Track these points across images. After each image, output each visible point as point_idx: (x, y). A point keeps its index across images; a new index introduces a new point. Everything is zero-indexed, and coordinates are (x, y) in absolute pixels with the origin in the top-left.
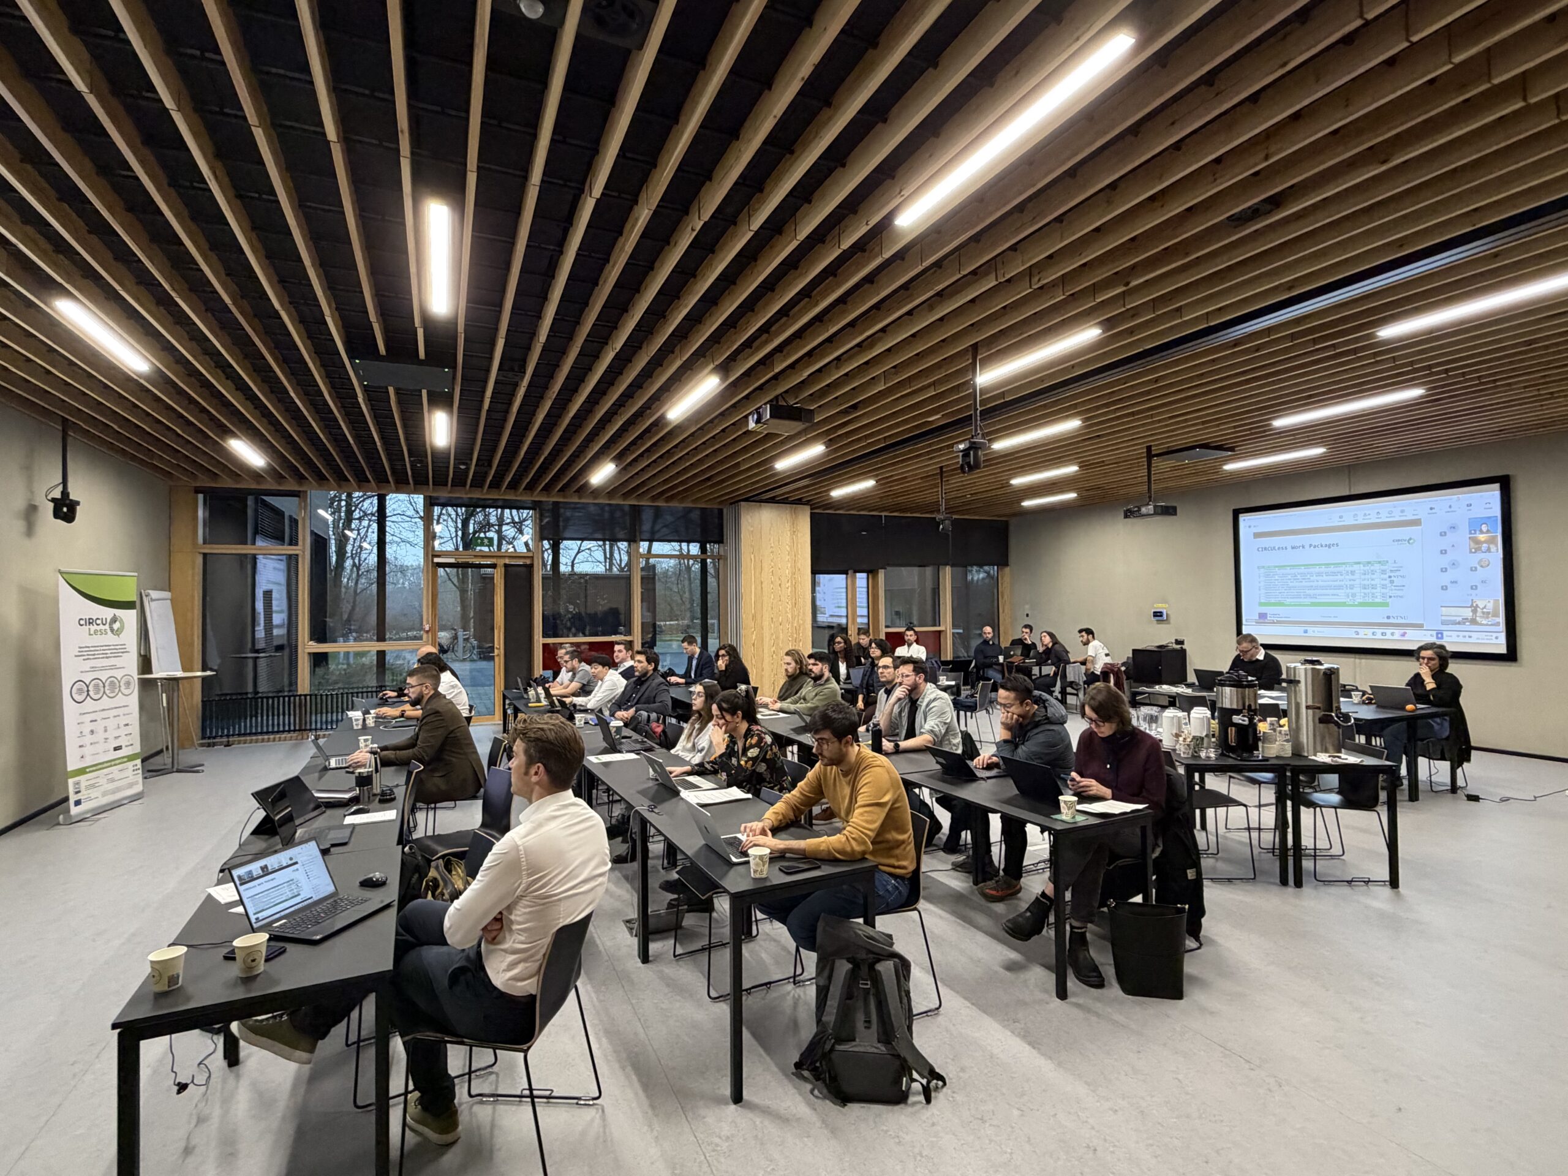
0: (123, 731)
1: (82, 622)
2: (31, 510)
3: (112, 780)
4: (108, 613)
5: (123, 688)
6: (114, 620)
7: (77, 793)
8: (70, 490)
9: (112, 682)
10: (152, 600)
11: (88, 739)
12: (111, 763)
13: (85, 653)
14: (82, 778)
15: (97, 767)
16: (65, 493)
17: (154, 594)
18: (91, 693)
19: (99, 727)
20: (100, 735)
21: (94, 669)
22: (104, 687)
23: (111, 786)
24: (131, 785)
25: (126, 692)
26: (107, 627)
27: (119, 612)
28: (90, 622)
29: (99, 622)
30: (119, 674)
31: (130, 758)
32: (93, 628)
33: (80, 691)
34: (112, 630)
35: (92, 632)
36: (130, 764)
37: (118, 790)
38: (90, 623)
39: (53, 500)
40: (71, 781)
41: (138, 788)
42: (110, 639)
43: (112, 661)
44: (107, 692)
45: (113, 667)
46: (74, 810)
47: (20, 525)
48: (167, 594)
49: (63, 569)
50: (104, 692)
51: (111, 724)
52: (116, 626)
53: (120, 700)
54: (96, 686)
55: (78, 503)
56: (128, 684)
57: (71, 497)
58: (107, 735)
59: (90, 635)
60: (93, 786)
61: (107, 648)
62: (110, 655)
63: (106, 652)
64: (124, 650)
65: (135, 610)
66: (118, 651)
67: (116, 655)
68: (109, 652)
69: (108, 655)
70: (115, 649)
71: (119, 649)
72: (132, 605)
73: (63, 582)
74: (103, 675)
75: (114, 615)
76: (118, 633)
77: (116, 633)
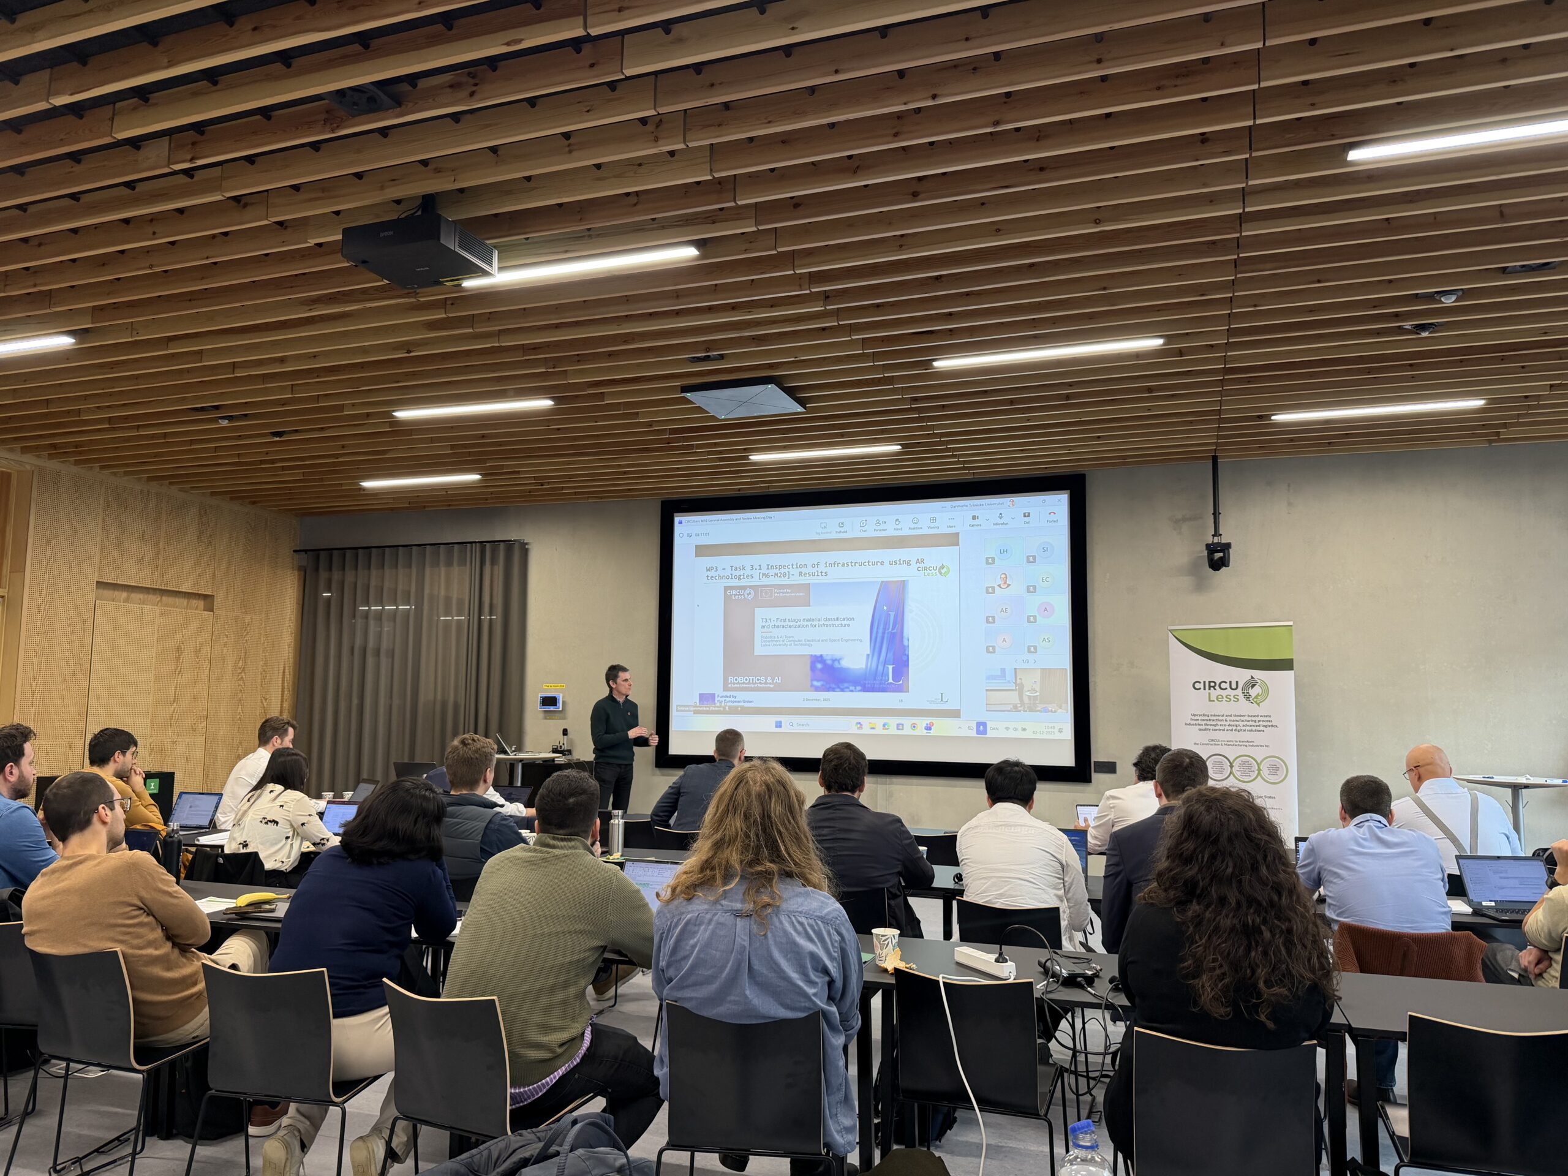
1: (1197, 686)
4: (1242, 675)
5: (1265, 772)
6: (1252, 683)
9: (1244, 763)
16: (1217, 534)
21: (1213, 742)
25: (1272, 778)
26: (1239, 692)
27: (1258, 674)
28: (1212, 685)
29: (1223, 686)
30: (1259, 754)
32: (1213, 692)
34: (1246, 696)
35: (1214, 697)
38: (1210, 687)
42: (1244, 707)
45: (1248, 744)
49: (1173, 627)
50: (1231, 773)
52: (1253, 692)
56: (1274, 769)
59: (1210, 700)
61: (1238, 718)
62: (1243, 728)
63: (1236, 723)
64: (1270, 724)
65: (1293, 671)
66: (1257, 724)
67: (1254, 728)
68: (1241, 724)
69: (1238, 728)
70: (1252, 721)
71: (1259, 721)
72: (1286, 665)
73: (1173, 641)
74: (1231, 752)
75: (1252, 678)
76: (1257, 701)
77: (1255, 700)
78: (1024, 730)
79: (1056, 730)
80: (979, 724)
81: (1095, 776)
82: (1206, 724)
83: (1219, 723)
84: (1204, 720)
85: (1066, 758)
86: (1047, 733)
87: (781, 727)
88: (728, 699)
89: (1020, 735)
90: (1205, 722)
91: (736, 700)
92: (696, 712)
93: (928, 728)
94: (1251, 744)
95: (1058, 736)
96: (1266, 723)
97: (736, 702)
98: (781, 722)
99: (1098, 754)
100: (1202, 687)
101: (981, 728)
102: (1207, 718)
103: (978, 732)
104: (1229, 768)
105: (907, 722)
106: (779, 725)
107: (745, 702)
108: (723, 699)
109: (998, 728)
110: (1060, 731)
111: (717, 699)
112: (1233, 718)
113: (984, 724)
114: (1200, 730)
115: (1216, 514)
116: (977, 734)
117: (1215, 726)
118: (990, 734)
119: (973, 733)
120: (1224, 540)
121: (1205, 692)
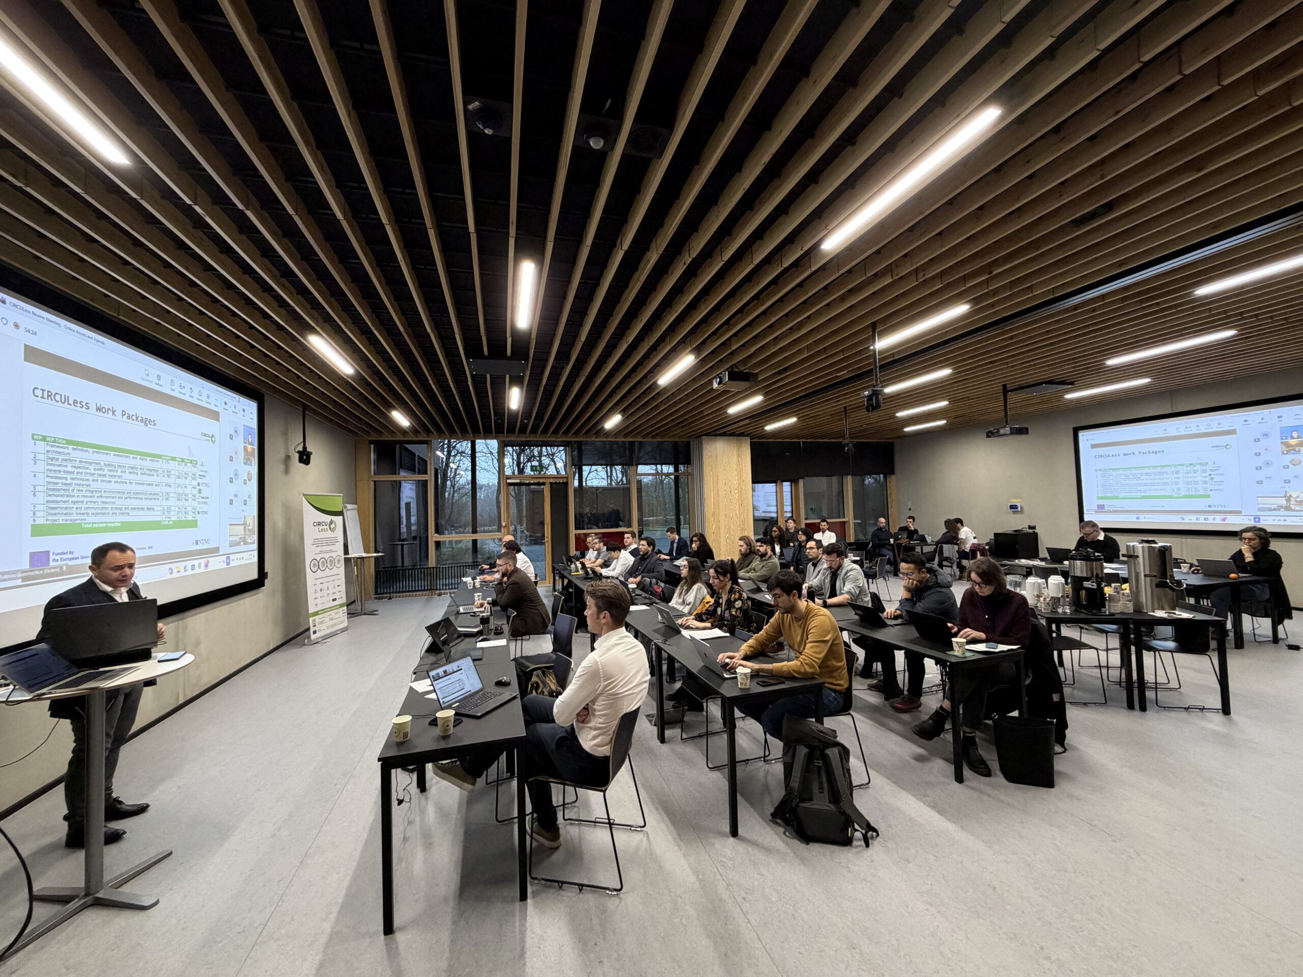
0: (337, 589)
2: (288, 458)
3: (332, 619)
5: (336, 563)
6: (331, 522)
7: (315, 626)
8: (307, 446)
9: (331, 560)
10: (348, 510)
11: (319, 594)
12: (331, 609)
13: (317, 543)
14: (317, 617)
15: (324, 611)
16: (305, 448)
17: (349, 506)
18: (321, 566)
19: (324, 586)
20: (325, 592)
22: (327, 563)
23: (331, 623)
24: (342, 622)
25: (338, 566)
26: (328, 527)
27: (334, 518)
28: (319, 524)
29: (324, 524)
30: (334, 555)
31: (341, 606)
32: (321, 527)
33: (315, 565)
34: (330, 529)
35: (320, 530)
36: (341, 609)
37: (335, 625)
39: (299, 452)
40: (311, 619)
41: (345, 624)
42: (329, 534)
43: (331, 548)
44: (329, 566)
45: (331, 551)
46: (313, 637)
47: (282, 467)
48: (355, 506)
49: (305, 493)
50: (327, 566)
51: (331, 585)
52: (332, 526)
53: (335, 570)
54: (323, 562)
55: (311, 453)
56: (339, 561)
57: (308, 450)
58: (328, 592)
60: (321, 623)
61: (328, 539)
64: (336, 541)
65: (342, 516)
68: (329, 542)
70: (332, 540)
72: (340, 513)
73: (304, 500)
74: (326, 556)
75: (332, 520)
77: (333, 530)
88: (64, 557)
91: (74, 556)
93: (206, 566)
100: (316, 525)
105: (196, 562)
108: (59, 557)
111: (52, 557)
116: (227, 565)
118: (231, 564)
119: (225, 567)
121: (317, 527)
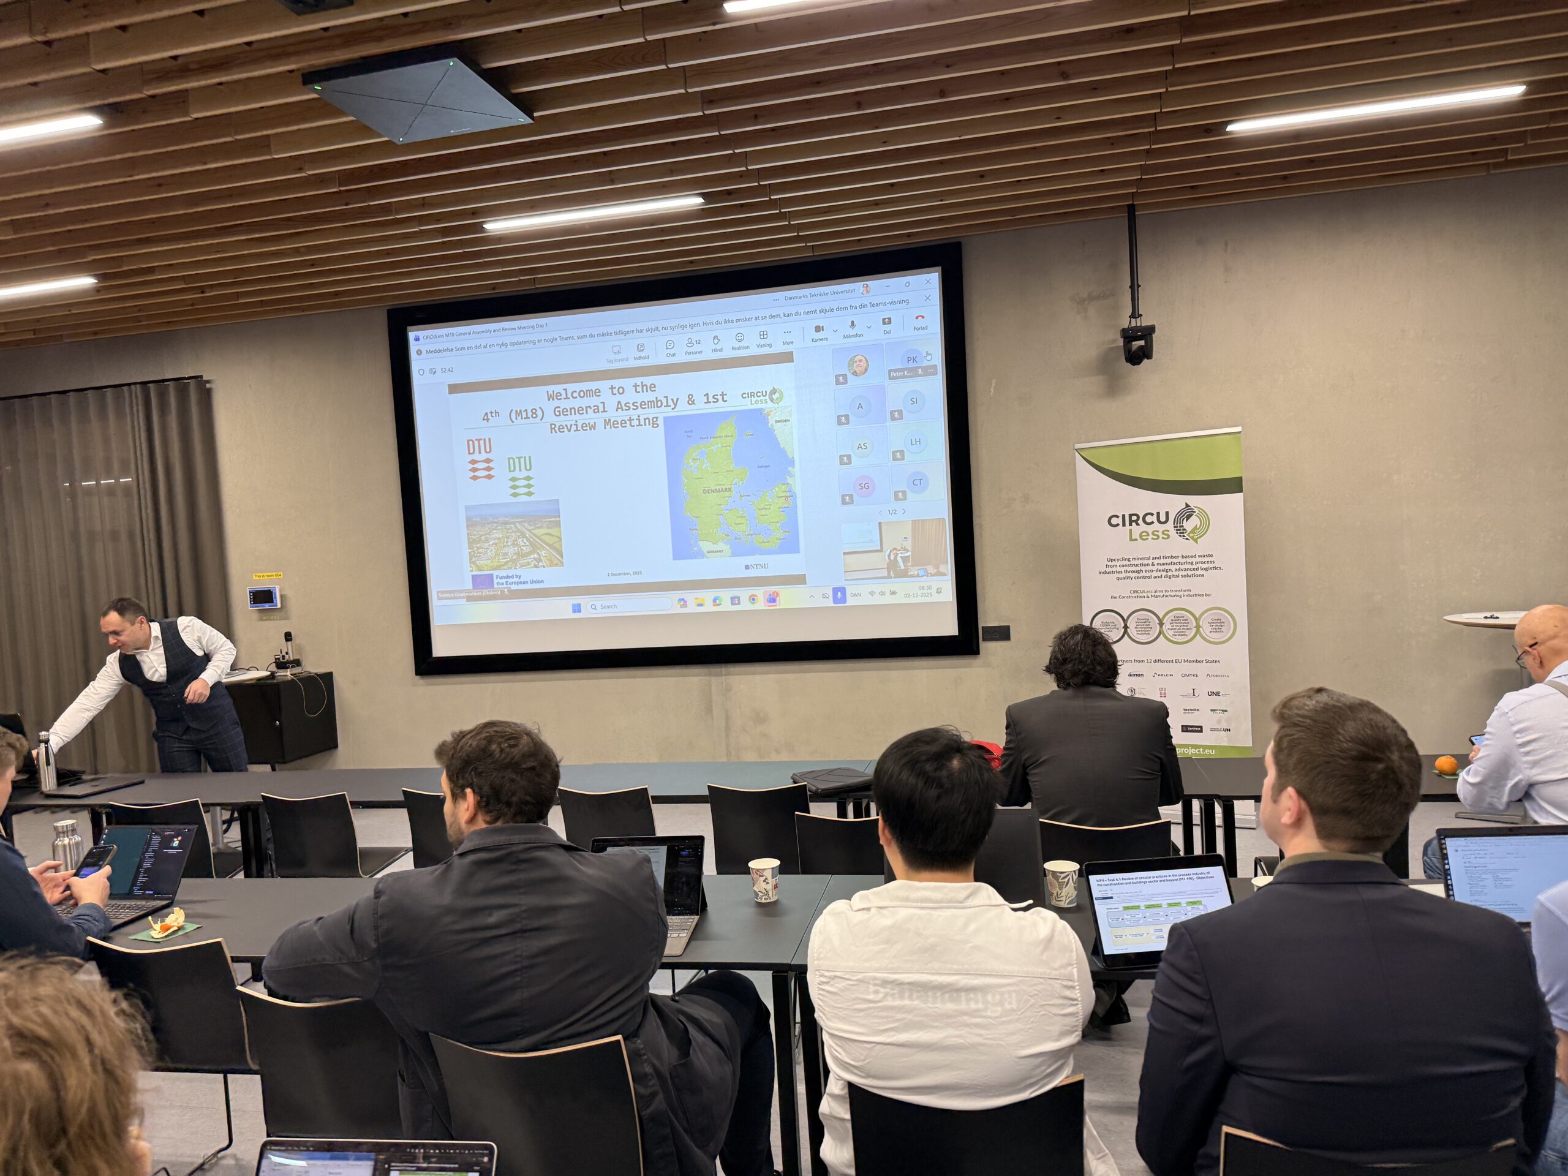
1: (1114, 521)
4: (1174, 503)
5: (1206, 629)
6: (1187, 513)
9: (1177, 618)
16: (1136, 318)
18: (1132, 631)
21: (1137, 594)
22: (1161, 624)
25: (1215, 637)
26: (1168, 525)
27: (1194, 501)
28: (1133, 519)
29: (1149, 519)
30: (1197, 606)
33: (1109, 626)
34: (1181, 531)
35: (1136, 535)
38: (1131, 522)
42: (1177, 545)
43: (1180, 583)
44: (1170, 634)
50: (1160, 632)
51: (1177, 687)
52: (1188, 525)
53: (1201, 648)
55: (1153, 326)
56: (1218, 625)
59: (1131, 540)
61: (1169, 561)
62: (1176, 573)
63: (1166, 568)
64: (1211, 566)
65: (1242, 494)
66: (1195, 566)
67: (1190, 573)
68: (1173, 567)
69: (1170, 574)
70: (1188, 563)
71: (1197, 563)
72: (1233, 485)
73: (1081, 464)
74: (1161, 607)
75: (1187, 505)
76: (1195, 536)
77: (1191, 535)
78: (893, 593)
79: (934, 591)
80: (836, 590)
81: (986, 646)
82: (1126, 571)
83: (1144, 569)
84: (1123, 566)
85: (948, 626)
86: (923, 595)
87: (579, 611)
88: (510, 580)
89: (888, 600)
90: (1125, 568)
91: (522, 580)
92: (470, 599)
93: (772, 600)
94: (1187, 593)
95: (936, 598)
96: (1205, 565)
97: (521, 583)
98: (579, 605)
99: (988, 618)
100: (1121, 524)
101: (840, 594)
102: (1127, 563)
103: (836, 600)
104: (1158, 626)
105: (744, 593)
106: (577, 609)
107: (532, 582)
108: (504, 581)
109: (861, 595)
110: (939, 591)
111: (495, 581)
112: (1162, 561)
113: (843, 590)
114: (1118, 579)
115: (1134, 287)
116: (835, 602)
117: (1138, 572)
118: (851, 601)
119: (830, 603)
120: (1145, 322)
121: (1123, 531)
